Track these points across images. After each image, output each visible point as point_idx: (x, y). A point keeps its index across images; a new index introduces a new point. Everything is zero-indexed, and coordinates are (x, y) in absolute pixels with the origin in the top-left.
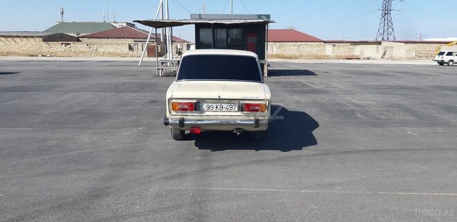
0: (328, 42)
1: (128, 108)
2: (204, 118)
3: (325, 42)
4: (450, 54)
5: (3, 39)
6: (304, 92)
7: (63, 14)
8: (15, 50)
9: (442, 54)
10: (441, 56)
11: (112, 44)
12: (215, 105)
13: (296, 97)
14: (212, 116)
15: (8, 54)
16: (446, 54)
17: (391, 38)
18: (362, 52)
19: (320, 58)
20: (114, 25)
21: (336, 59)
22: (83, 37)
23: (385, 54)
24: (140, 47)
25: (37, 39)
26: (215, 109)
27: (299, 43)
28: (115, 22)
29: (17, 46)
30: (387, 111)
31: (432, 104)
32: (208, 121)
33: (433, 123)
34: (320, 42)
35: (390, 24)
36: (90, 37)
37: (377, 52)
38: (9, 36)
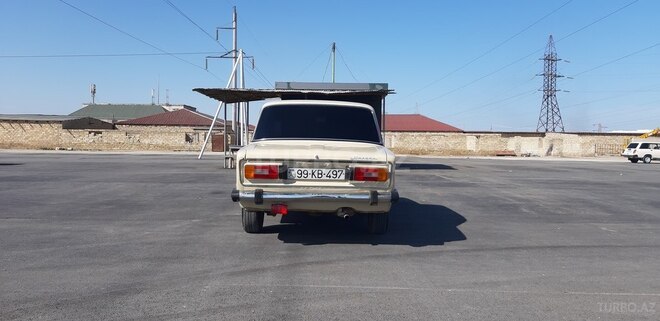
0: (469, 132)
1: (177, 199)
2: (293, 190)
3: (465, 133)
4: (645, 146)
5: (6, 125)
6: (440, 185)
7: (94, 92)
8: (22, 140)
9: (634, 146)
10: (633, 150)
11: (161, 133)
12: (310, 171)
13: (429, 190)
14: (306, 186)
15: (11, 146)
16: (639, 146)
17: (558, 129)
18: (519, 146)
19: (458, 153)
20: (167, 108)
21: (482, 155)
22: (121, 124)
23: (551, 149)
24: (202, 137)
25: (55, 126)
26: (310, 177)
27: (428, 133)
28: (168, 105)
29: (25, 135)
30: (566, 206)
31: (632, 200)
32: (299, 194)
33: (638, 219)
34: (459, 132)
35: (556, 110)
36: (130, 124)
37: (540, 145)
38: (16, 121)
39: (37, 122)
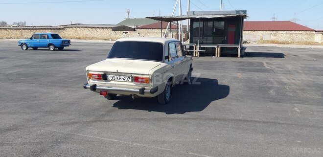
0: (319, 32)
2: (110, 85)
3: (316, 32)
5: (90, 29)
7: (129, 13)
8: (96, 36)
11: (153, 33)
12: (116, 77)
15: (92, 38)
19: (309, 44)
22: (138, 28)
24: (171, 35)
25: (109, 30)
29: (98, 34)
34: (312, 31)
36: (141, 28)
38: (93, 27)
39: (102, 28)
